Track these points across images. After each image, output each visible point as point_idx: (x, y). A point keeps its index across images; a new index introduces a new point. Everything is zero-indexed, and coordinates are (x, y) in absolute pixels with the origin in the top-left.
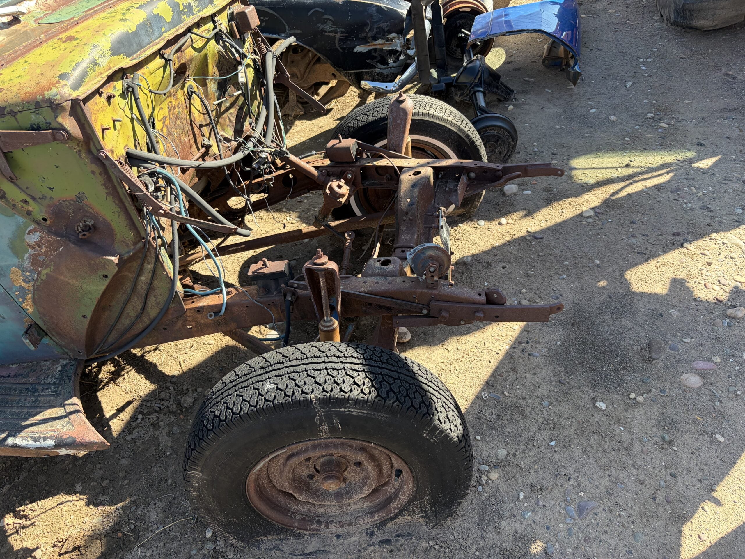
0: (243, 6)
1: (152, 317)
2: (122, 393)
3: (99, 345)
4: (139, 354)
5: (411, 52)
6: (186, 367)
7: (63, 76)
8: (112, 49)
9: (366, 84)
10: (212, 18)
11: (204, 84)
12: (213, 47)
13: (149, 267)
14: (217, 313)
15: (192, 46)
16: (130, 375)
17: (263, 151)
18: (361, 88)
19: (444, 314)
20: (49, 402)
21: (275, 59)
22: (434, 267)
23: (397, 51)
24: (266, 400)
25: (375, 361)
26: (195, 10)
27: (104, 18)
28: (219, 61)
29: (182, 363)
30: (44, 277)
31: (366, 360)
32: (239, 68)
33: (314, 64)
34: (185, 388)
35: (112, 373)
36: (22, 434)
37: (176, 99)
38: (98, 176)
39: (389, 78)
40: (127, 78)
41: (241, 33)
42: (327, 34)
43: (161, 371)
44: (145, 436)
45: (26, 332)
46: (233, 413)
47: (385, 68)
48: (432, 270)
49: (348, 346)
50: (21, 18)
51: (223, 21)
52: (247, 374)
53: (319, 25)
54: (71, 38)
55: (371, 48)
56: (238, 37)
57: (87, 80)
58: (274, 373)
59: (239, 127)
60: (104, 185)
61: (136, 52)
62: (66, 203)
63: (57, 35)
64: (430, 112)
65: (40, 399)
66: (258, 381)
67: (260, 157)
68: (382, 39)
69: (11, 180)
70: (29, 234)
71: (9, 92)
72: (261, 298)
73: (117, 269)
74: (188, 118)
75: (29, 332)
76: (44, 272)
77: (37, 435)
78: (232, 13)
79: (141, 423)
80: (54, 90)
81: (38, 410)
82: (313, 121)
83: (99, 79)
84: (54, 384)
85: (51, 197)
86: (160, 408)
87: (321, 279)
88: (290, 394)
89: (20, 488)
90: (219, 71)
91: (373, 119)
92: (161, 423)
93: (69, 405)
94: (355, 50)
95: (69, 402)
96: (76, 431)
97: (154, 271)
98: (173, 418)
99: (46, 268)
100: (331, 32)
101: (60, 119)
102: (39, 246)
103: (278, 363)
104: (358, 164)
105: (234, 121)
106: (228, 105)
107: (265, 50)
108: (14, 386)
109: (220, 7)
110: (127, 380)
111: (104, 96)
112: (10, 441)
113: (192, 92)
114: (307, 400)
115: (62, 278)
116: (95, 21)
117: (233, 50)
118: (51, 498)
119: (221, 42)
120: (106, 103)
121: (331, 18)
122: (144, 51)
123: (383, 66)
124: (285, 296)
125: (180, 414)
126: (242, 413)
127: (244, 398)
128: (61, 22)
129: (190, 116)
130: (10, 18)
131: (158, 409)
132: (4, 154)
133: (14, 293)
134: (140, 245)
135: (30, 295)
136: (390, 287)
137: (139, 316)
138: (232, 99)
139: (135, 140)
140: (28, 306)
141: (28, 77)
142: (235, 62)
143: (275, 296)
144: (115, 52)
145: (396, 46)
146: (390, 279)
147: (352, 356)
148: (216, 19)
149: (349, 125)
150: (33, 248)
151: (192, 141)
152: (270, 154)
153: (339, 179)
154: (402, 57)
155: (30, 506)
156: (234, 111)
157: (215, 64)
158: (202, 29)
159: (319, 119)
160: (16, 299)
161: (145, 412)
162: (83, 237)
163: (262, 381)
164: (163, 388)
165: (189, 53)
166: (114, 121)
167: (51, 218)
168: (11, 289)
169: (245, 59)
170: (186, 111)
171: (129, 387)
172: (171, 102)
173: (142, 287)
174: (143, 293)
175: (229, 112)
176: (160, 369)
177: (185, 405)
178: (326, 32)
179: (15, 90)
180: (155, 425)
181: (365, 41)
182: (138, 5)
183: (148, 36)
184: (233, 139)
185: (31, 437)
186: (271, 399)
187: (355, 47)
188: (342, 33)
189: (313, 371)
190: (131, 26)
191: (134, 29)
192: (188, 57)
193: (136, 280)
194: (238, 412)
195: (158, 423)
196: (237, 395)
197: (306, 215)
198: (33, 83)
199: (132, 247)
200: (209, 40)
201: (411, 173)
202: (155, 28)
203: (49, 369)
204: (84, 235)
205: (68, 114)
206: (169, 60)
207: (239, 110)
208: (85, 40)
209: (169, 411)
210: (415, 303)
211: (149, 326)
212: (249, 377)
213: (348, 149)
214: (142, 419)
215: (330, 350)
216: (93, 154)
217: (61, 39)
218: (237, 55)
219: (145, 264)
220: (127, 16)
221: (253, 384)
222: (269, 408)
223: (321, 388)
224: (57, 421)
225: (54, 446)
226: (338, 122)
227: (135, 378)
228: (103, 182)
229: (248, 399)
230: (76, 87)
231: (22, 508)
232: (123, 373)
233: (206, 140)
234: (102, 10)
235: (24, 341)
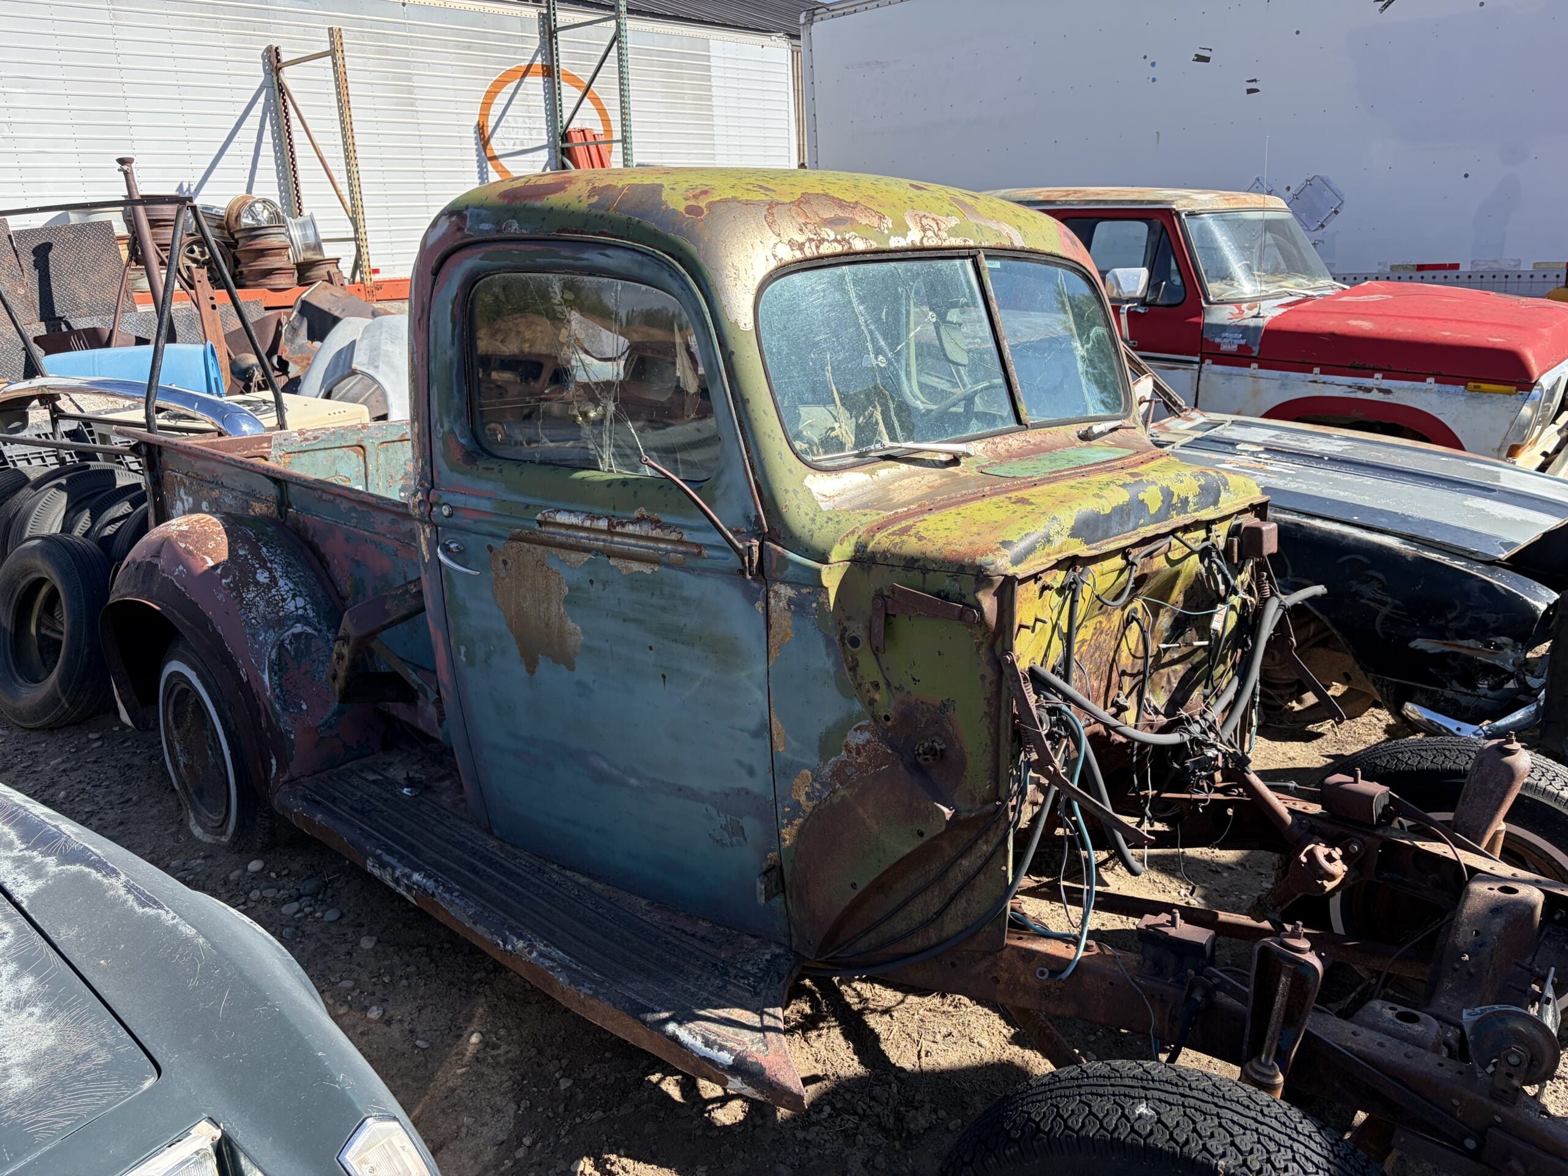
0: (1258, 520)
1: (944, 935)
2: (810, 1057)
3: (840, 946)
4: (855, 1008)
5: (1534, 682)
6: (927, 1063)
7: (1006, 544)
8: (1073, 528)
9: (1413, 710)
10: (1208, 525)
11: (1155, 611)
12: (1194, 565)
13: (985, 848)
14: (1054, 973)
15: (1166, 554)
16: (831, 1034)
17: (1214, 746)
18: (1402, 715)
19: (1515, 1164)
20: (741, 998)
21: (1281, 611)
22: (1520, 1056)
23: (1503, 671)
24: (1133, 1130)
25: (1352, 1167)
26: (1191, 507)
27: (1072, 487)
28: (1192, 587)
29: (923, 1054)
30: (836, 801)
31: (1335, 1157)
32: (1220, 606)
33: (1314, 646)
34: (918, 1097)
35: (805, 1016)
36: (690, 1025)
37: (1109, 620)
38: (987, 685)
39: (1469, 715)
40: (1074, 570)
41: (1243, 558)
42: (1363, 601)
43: (882, 1052)
44: (828, 1145)
45: (765, 874)
46: (1067, 1127)
47: (1466, 694)
48: (1513, 1060)
49: (1305, 1117)
50: (962, 460)
51: (1220, 533)
52: (1104, 1077)
53: (1354, 583)
54: (1023, 501)
55: (1448, 649)
56: (1236, 561)
57: (1031, 557)
58: (1157, 1094)
59: (1179, 697)
60: (988, 699)
61: (1098, 541)
62: (924, 706)
63: (1006, 492)
64: (1562, 793)
65: (729, 987)
66: (1125, 1096)
67: (1203, 754)
68: (1477, 639)
69: (876, 651)
70: (856, 730)
71: (930, 544)
72: (1142, 977)
73: (943, 828)
74: (1112, 654)
75: (769, 875)
76: (842, 792)
77: (712, 1037)
78: (1240, 525)
79: (825, 1120)
80: (990, 558)
81: (723, 1002)
82: (1277, 744)
83: (1044, 560)
84: (754, 975)
85: (909, 692)
86: (864, 1111)
87: (1283, 979)
88: (1182, 1140)
89: (616, 1126)
90: (1185, 601)
91: (1434, 766)
92: (860, 1137)
93: (769, 1015)
94: (1413, 644)
95: (771, 1010)
96: (769, 1058)
97: (988, 859)
98: (881, 1140)
99: (848, 787)
100: (1374, 600)
101: (980, 596)
102: (858, 753)
103: (1167, 1082)
104: (1380, 832)
105: (1175, 685)
106: (1176, 656)
107: (1268, 593)
108: (697, 953)
109: (1227, 512)
110: (824, 1039)
111: (1040, 584)
112: (671, 1027)
113: (1134, 618)
114: (1209, 1166)
115: (861, 810)
116: (1060, 488)
117: (1219, 577)
118: (655, 1167)
119: (1206, 561)
120: (1038, 593)
121: (1381, 576)
122: (1108, 543)
123: (1464, 690)
124: (1191, 990)
125: (894, 1139)
126: (1083, 1133)
127: (1094, 1110)
128: (1014, 477)
129: (1116, 652)
130: (950, 457)
131: (861, 1112)
132: (887, 615)
133: (784, 807)
134: (990, 807)
135: (801, 820)
136: (1407, 1062)
137: (925, 924)
138: (1186, 650)
139: (1045, 655)
140: (788, 835)
141: (959, 533)
142: (1215, 596)
143: (1170, 985)
144: (1075, 533)
145: (1506, 661)
146: (1411, 1049)
147: (1310, 1137)
148: (1214, 527)
149: (1378, 762)
150: (850, 752)
151: (1103, 690)
152: (1224, 755)
153: (1331, 844)
154: (1511, 685)
155: (625, 1161)
156: (1181, 669)
157: (1183, 590)
158: (1189, 536)
159: (1289, 743)
160: (780, 817)
161: (839, 1105)
162: (924, 763)
163: (1133, 1098)
164: (880, 1080)
165: (1160, 562)
166: (1037, 620)
167: (896, 720)
168: (784, 799)
169: (1233, 596)
170: (1113, 644)
171: (824, 1053)
172: (1101, 622)
173: (956, 876)
174: (953, 887)
175: (1174, 667)
176: (883, 1047)
177: (912, 1126)
178: (1362, 597)
179: (940, 544)
180: (849, 1137)
181: (1439, 634)
182: (1121, 483)
183: (1121, 525)
184: (1162, 711)
185: (703, 1036)
186: (1144, 1133)
187: (1415, 638)
188: (1396, 607)
189: (1230, 1123)
190: (1105, 507)
191: (1108, 510)
192: (1155, 568)
193: (953, 862)
194: (1077, 1128)
195: (855, 1135)
196: (1080, 1101)
197: (1220, 899)
198: (965, 541)
199: (979, 806)
200: (1192, 552)
201: (1496, 886)
202: (1133, 519)
203: (752, 950)
204: (925, 759)
205: (993, 591)
206: (1133, 564)
207: (1190, 670)
208: (1043, 508)
209: (879, 1125)
210: (1454, 1117)
211: (931, 947)
212: (1107, 1082)
213: (1369, 798)
214: (830, 1115)
215: (1268, 1106)
216: (994, 653)
217: (1010, 498)
218: (1222, 587)
219: (980, 842)
220: (1104, 493)
221: (1114, 1095)
222: (1134, 1146)
223: (1241, 1158)
224: (745, 1031)
225: (730, 1067)
226: (1330, 761)
227: (837, 1042)
228: (988, 696)
229: (1101, 1116)
230: (1016, 562)
231: (613, 1157)
232: (821, 1025)
233: (1122, 697)
234: (1070, 477)
235: (758, 884)
